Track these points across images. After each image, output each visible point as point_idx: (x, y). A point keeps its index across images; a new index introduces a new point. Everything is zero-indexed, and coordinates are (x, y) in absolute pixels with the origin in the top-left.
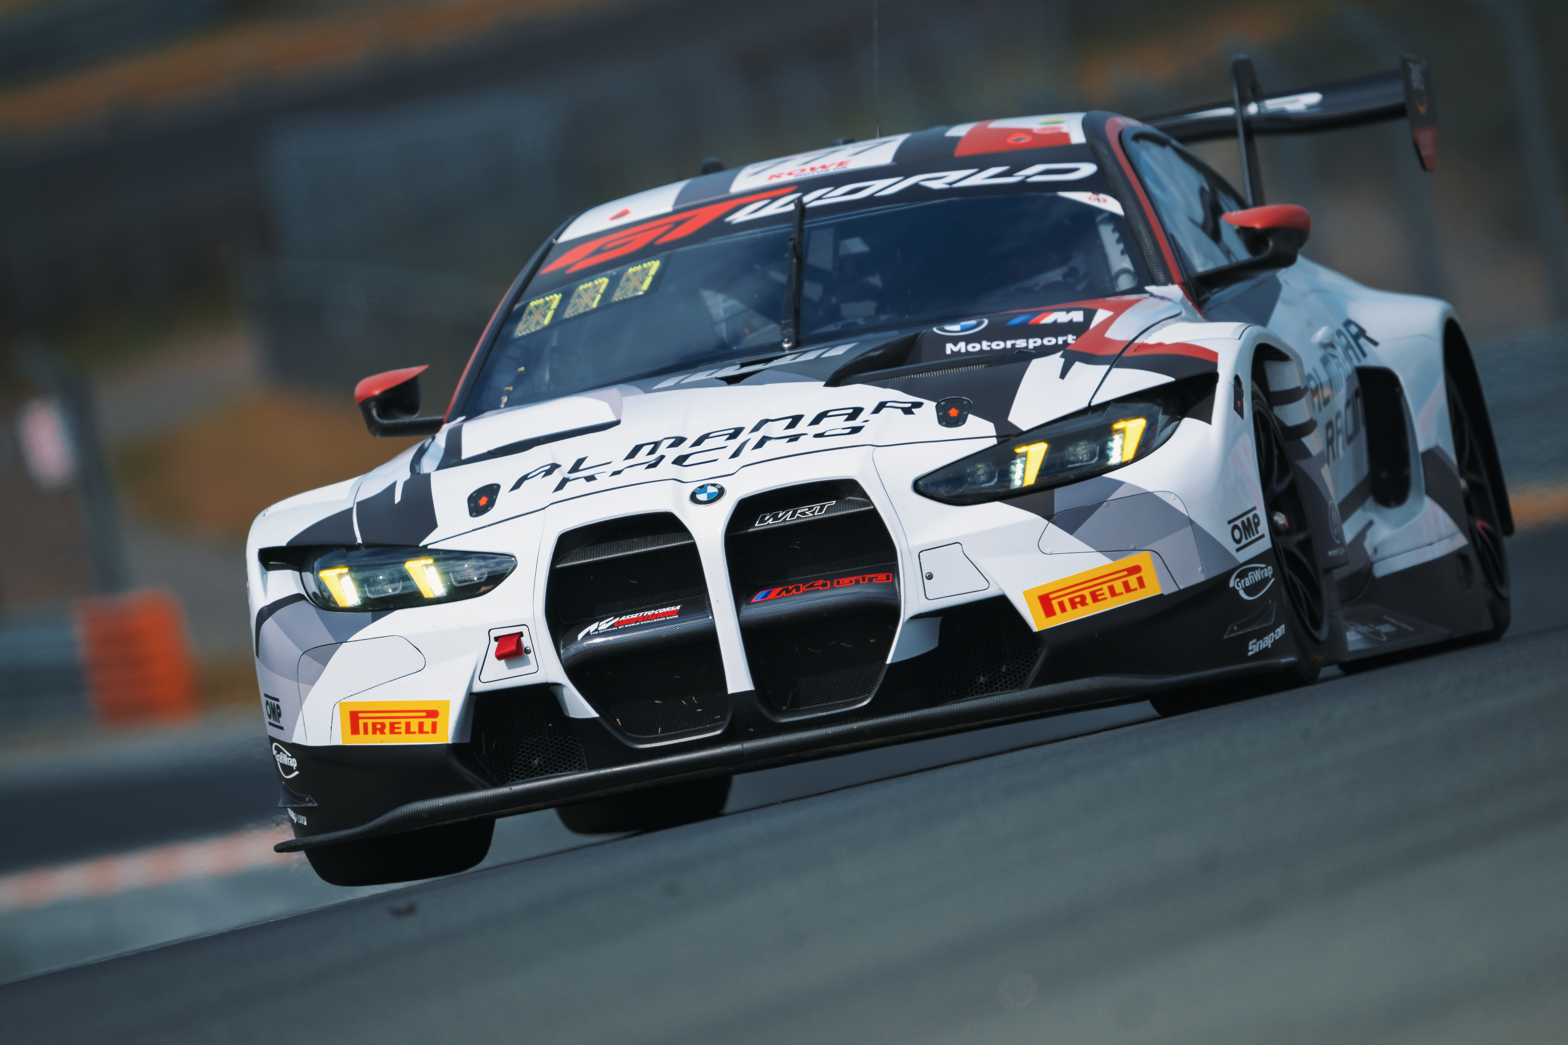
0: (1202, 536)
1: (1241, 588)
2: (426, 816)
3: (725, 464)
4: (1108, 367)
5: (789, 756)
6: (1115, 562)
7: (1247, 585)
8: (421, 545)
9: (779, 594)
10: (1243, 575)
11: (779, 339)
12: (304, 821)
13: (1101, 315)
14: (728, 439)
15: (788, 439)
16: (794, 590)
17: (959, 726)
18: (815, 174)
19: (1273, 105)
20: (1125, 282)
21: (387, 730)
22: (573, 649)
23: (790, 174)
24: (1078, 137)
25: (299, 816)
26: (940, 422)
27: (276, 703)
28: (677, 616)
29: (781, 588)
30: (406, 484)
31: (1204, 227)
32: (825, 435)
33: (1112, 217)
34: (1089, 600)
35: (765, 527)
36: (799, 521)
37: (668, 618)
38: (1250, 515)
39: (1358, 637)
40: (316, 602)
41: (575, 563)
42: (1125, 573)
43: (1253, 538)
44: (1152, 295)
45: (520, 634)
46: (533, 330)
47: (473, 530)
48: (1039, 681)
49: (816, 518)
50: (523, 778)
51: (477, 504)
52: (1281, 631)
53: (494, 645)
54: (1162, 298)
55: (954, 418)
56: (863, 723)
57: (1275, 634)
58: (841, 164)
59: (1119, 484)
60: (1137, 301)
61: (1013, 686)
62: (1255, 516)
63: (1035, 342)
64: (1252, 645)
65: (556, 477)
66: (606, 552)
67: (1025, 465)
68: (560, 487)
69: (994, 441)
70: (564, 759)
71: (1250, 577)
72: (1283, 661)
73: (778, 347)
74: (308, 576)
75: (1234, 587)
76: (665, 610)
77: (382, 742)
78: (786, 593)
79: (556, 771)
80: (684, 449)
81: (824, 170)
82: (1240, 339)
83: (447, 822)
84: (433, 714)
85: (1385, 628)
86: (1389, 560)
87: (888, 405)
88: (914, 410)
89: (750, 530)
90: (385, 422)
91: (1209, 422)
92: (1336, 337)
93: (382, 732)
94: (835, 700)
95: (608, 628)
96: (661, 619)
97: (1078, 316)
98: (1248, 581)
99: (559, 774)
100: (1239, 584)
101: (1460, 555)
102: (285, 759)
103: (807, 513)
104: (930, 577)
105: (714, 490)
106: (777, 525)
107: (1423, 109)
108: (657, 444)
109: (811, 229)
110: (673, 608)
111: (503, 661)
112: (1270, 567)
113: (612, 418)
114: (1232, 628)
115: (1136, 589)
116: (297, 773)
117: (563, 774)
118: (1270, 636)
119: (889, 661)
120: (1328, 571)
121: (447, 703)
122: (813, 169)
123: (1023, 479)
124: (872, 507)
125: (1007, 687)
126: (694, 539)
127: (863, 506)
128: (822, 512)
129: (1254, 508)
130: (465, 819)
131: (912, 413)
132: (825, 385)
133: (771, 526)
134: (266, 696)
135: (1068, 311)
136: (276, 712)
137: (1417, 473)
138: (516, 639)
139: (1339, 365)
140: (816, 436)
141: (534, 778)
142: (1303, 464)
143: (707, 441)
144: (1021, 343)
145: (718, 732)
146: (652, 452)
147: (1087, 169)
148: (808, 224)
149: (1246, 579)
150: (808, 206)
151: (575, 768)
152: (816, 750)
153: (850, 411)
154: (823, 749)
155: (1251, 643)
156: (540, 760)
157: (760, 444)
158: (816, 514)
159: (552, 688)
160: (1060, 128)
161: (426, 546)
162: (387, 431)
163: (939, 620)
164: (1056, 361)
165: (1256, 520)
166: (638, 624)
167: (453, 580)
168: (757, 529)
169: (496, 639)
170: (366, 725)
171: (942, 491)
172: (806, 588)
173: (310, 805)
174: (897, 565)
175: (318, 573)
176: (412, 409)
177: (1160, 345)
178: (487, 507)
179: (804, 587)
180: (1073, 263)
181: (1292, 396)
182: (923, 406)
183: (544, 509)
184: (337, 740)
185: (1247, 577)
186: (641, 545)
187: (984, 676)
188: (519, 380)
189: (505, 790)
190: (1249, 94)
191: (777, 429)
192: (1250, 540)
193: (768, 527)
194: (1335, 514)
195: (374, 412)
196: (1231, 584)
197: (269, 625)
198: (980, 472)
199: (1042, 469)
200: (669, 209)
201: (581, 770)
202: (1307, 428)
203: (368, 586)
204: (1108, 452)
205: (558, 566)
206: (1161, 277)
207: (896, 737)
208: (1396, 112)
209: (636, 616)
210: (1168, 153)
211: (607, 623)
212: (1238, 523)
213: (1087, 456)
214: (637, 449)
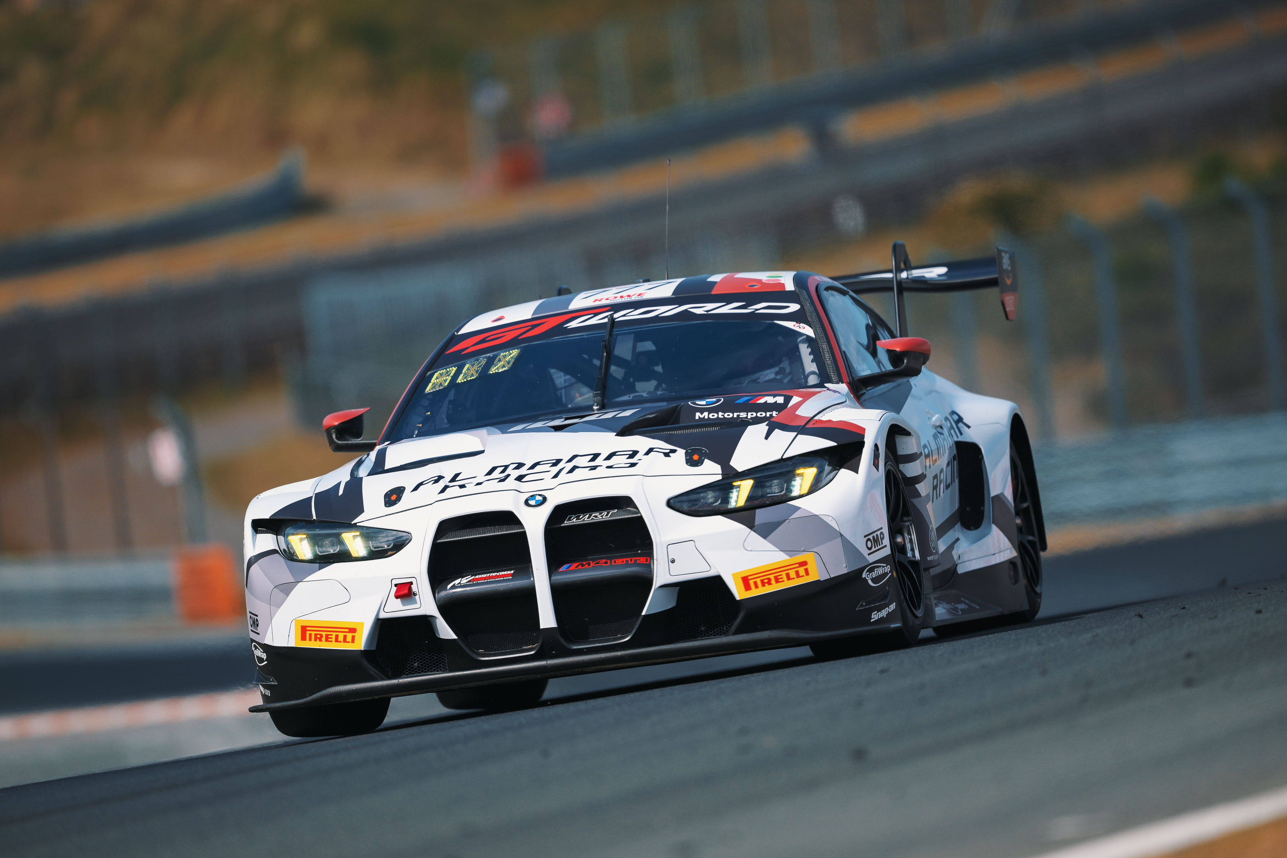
0: (848, 546)
1: (869, 578)
2: (344, 695)
3: (548, 482)
4: (796, 433)
5: (576, 670)
6: (792, 558)
7: (873, 577)
8: (352, 523)
9: (577, 567)
10: (871, 570)
11: (591, 403)
12: (268, 693)
13: (795, 400)
14: (551, 466)
15: (590, 468)
16: (587, 565)
17: (686, 657)
18: (623, 300)
19: (916, 273)
20: (813, 380)
21: (323, 639)
22: (443, 594)
23: (607, 299)
24: (790, 286)
25: (266, 690)
26: (687, 463)
27: (256, 617)
28: (511, 578)
29: (579, 563)
30: (347, 483)
31: (867, 348)
32: (613, 467)
33: (808, 339)
34: (773, 581)
35: (571, 524)
36: (593, 521)
37: (505, 578)
38: (878, 533)
39: (944, 611)
40: (285, 555)
41: (448, 540)
42: (797, 565)
43: (879, 547)
44: (828, 389)
45: (411, 583)
46: (438, 389)
47: (386, 515)
48: (738, 632)
49: (604, 520)
50: (407, 674)
51: (390, 499)
52: (893, 607)
53: (394, 589)
54: (835, 391)
55: (696, 460)
56: (624, 652)
57: (889, 608)
58: (640, 295)
59: (797, 508)
60: (819, 392)
61: (722, 633)
62: (882, 533)
63: (752, 415)
64: (874, 615)
65: (441, 484)
66: (469, 534)
67: (739, 493)
68: (443, 491)
69: (720, 477)
70: (434, 664)
71: (875, 572)
72: (892, 626)
73: (590, 408)
74: (281, 538)
75: (865, 578)
76: (503, 573)
77: (320, 646)
78: (582, 567)
79: (428, 671)
80: (523, 471)
81: (629, 298)
82: (879, 421)
83: (357, 700)
84: (353, 630)
85: (961, 606)
86: (967, 563)
87: (654, 450)
88: (670, 454)
89: (562, 525)
90: (338, 442)
91: (857, 472)
92: (944, 422)
93: (321, 640)
94: (608, 636)
95: (467, 582)
96: (501, 579)
97: (780, 400)
98: (874, 574)
99: (430, 673)
100: (869, 576)
101: (1011, 562)
102: (259, 653)
103: (598, 516)
104: (673, 561)
105: (540, 498)
106: (578, 523)
107: (1009, 282)
108: (506, 467)
109: (617, 335)
110: (509, 572)
111: (399, 600)
112: (889, 566)
113: (481, 449)
114: (862, 603)
115: (803, 576)
116: (266, 662)
117: (433, 673)
118: (886, 609)
119: (643, 613)
120: (927, 569)
121: (362, 624)
122: (622, 297)
123: (737, 502)
124: (640, 515)
125: (718, 634)
126: (524, 528)
127: (634, 514)
128: (607, 516)
129: (881, 528)
130: (369, 698)
131: (669, 456)
132: (615, 435)
133: (575, 523)
134: (250, 612)
135: (775, 396)
136: (255, 623)
137: (988, 509)
138: (408, 586)
139: (944, 439)
140: (608, 467)
141: (414, 675)
142: (915, 501)
143: (538, 467)
144: (743, 415)
145: (533, 653)
146: (503, 472)
147: (794, 307)
148: (616, 331)
149: (873, 573)
150: (616, 320)
151: (441, 670)
152: (593, 668)
153: (631, 453)
154: (598, 667)
155: (873, 613)
156: (419, 664)
157: (571, 471)
158: (604, 517)
159: (429, 618)
160: (780, 280)
161: (356, 523)
162: (338, 448)
163: (677, 589)
164: (763, 428)
165: (882, 536)
166: (486, 581)
167: (371, 546)
168: (566, 525)
169: (396, 585)
170: (310, 635)
171: (685, 507)
172: (594, 564)
173: (273, 683)
174: (652, 552)
175: (287, 537)
176: (358, 435)
177: (830, 421)
178: (396, 501)
179: (593, 564)
180: (781, 365)
181: (911, 458)
182: (677, 452)
183: (431, 504)
184: (292, 644)
185: (874, 571)
186: (491, 531)
187: (704, 626)
188: (426, 420)
189: (395, 681)
190: (902, 266)
191: (582, 462)
192: (877, 548)
193: (573, 524)
194: (933, 535)
195: (334, 436)
196: (863, 576)
197: (255, 567)
198: (709, 496)
199: (750, 496)
200: (529, 316)
201: (444, 672)
202: (920, 478)
203: (318, 547)
204: (792, 488)
205: (438, 541)
206: (834, 378)
207: (645, 662)
208: (993, 283)
209: (485, 576)
210: (847, 300)
211: (466, 579)
212: (871, 537)
213: (778, 490)
214: (494, 469)
